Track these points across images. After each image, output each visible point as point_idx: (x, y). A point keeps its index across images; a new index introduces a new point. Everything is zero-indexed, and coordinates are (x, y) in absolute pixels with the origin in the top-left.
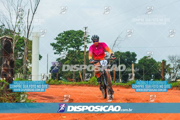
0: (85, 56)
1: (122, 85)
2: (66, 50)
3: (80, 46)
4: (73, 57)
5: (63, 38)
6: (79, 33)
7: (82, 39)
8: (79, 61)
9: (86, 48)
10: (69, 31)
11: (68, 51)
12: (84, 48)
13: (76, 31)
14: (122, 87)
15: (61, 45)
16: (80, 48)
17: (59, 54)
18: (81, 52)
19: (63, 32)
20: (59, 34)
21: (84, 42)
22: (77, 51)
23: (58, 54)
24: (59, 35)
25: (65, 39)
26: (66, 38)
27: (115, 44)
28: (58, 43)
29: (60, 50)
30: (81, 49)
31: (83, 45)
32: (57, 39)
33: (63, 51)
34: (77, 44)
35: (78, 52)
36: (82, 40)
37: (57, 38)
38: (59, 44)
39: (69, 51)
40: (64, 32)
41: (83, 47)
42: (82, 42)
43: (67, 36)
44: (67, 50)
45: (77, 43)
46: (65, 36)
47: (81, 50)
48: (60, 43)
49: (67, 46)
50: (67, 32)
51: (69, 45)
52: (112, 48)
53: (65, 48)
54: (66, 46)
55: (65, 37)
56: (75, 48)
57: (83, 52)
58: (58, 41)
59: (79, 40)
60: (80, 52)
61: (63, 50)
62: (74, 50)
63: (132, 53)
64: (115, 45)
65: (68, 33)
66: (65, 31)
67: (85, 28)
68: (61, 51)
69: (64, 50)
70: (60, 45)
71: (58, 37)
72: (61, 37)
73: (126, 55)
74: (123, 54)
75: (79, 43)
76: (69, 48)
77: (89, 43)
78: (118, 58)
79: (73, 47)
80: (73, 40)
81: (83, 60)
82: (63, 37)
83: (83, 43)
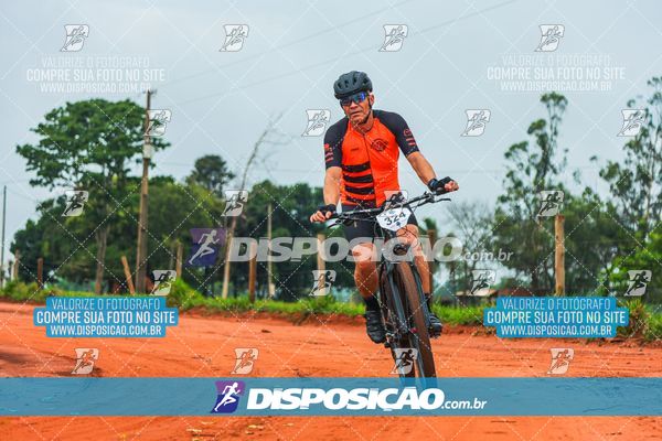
0: (145, 196)
1: (281, 312)
2: (72, 170)
3: (126, 160)
4: (99, 197)
5: (65, 128)
6: (124, 110)
7: (135, 132)
8: (121, 214)
9: (150, 168)
10: (85, 104)
11: (80, 176)
12: (141, 166)
13: (112, 104)
14: (277, 317)
15: (56, 152)
16: (125, 168)
17: (49, 186)
18: (129, 179)
19: (65, 107)
20: (50, 111)
21: (140, 143)
22: (115, 176)
23: (46, 184)
24: (48, 117)
25: (72, 133)
26: (76, 126)
27: (254, 156)
28: (46, 146)
29: (51, 172)
30: (129, 170)
31: (137, 156)
32: (41, 129)
33: (61, 176)
34: (114, 153)
35: (119, 180)
36: (135, 136)
37: (41, 125)
38: (48, 151)
39: (86, 174)
40: (68, 104)
41: (138, 161)
42: (134, 144)
43: (78, 121)
44: (76, 173)
45: (113, 146)
46: (72, 119)
47: (129, 175)
48: (53, 146)
49: (77, 158)
50: (77, 104)
51: (84, 153)
52: (243, 171)
53: (70, 162)
54: (74, 156)
55: (70, 124)
56: (109, 166)
57: (137, 180)
58: (44, 137)
59: (121, 136)
60: (124, 180)
61: (64, 173)
62: (103, 174)
63: (316, 188)
64: (255, 159)
65: (81, 111)
66: (73, 102)
67: (146, 95)
68: (57, 177)
69: (68, 172)
70: (51, 152)
71: (44, 122)
72: (57, 122)
73: (296, 197)
74: (283, 191)
75: (122, 148)
76: (86, 162)
77: (160, 149)
78: (267, 209)
79: (100, 161)
80: (103, 134)
81: (135, 210)
82: (64, 122)
83: (139, 150)
